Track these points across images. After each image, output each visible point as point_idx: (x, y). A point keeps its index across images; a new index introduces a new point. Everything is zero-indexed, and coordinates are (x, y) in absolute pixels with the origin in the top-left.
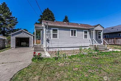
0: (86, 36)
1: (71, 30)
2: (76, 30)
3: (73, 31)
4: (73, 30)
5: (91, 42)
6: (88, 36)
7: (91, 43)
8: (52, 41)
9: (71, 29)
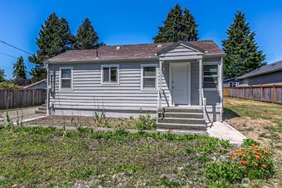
0: (150, 82)
1: (104, 69)
2: (118, 66)
3: (108, 68)
4: (110, 66)
5: (170, 99)
6: (157, 81)
7: (170, 102)
8: (60, 94)
9: (102, 66)
